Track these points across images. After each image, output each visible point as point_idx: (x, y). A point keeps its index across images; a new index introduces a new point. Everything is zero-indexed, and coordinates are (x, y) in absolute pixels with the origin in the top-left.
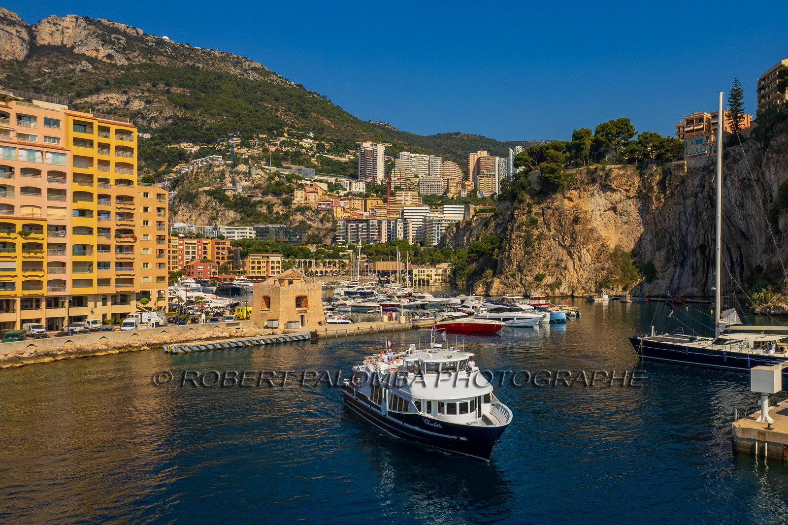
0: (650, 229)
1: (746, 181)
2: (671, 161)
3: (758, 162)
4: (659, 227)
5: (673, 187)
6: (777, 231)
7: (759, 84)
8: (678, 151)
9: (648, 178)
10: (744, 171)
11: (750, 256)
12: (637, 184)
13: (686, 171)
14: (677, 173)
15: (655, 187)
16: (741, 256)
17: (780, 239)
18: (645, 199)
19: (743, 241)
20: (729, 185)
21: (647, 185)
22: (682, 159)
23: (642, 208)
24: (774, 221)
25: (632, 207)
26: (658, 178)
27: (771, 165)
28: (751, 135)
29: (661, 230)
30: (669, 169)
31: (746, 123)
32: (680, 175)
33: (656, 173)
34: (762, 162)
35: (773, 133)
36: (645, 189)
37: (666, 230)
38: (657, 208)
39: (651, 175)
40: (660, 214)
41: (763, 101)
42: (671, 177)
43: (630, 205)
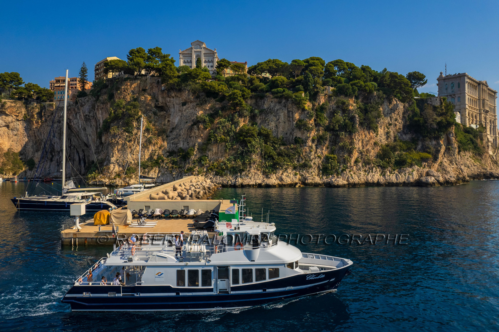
0: (32, 139)
1: (87, 117)
2: (46, 101)
3: (93, 107)
4: (38, 138)
5: (46, 116)
6: (101, 143)
7: (96, 67)
8: (50, 96)
9: (31, 110)
10: (86, 111)
11: (89, 156)
12: (23, 113)
13: (54, 108)
14: (49, 109)
15: (35, 116)
16: (84, 156)
17: (102, 147)
18: (29, 122)
19: (85, 148)
20: (78, 118)
21: (30, 114)
22: (52, 101)
23: (26, 127)
24: (100, 137)
25: (20, 126)
26: (37, 110)
27: (100, 110)
28: (90, 93)
29: (39, 140)
30: (44, 106)
31: (88, 86)
32: (51, 110)
33: (36, 107)
34: (95, 107)
35: (101, 94)
36: (29, 116)
37: (42, 140)
38: (36, 128)
39: (33, 108)
40: (39, 131)
41: (97, 76)
42: (45, 110)
43: (19, 125)
